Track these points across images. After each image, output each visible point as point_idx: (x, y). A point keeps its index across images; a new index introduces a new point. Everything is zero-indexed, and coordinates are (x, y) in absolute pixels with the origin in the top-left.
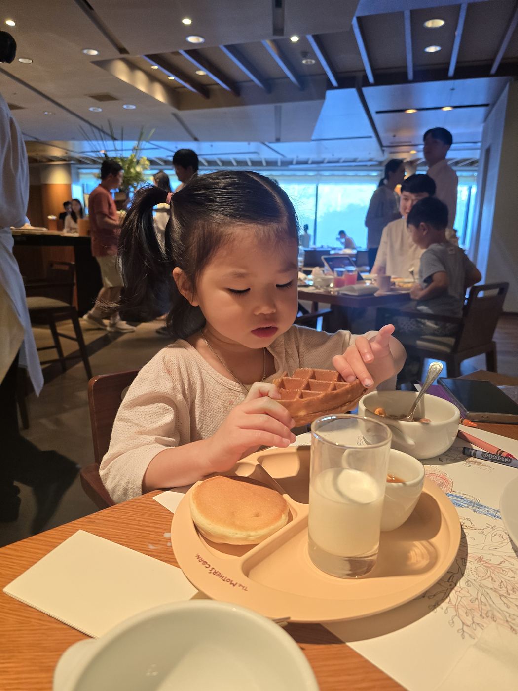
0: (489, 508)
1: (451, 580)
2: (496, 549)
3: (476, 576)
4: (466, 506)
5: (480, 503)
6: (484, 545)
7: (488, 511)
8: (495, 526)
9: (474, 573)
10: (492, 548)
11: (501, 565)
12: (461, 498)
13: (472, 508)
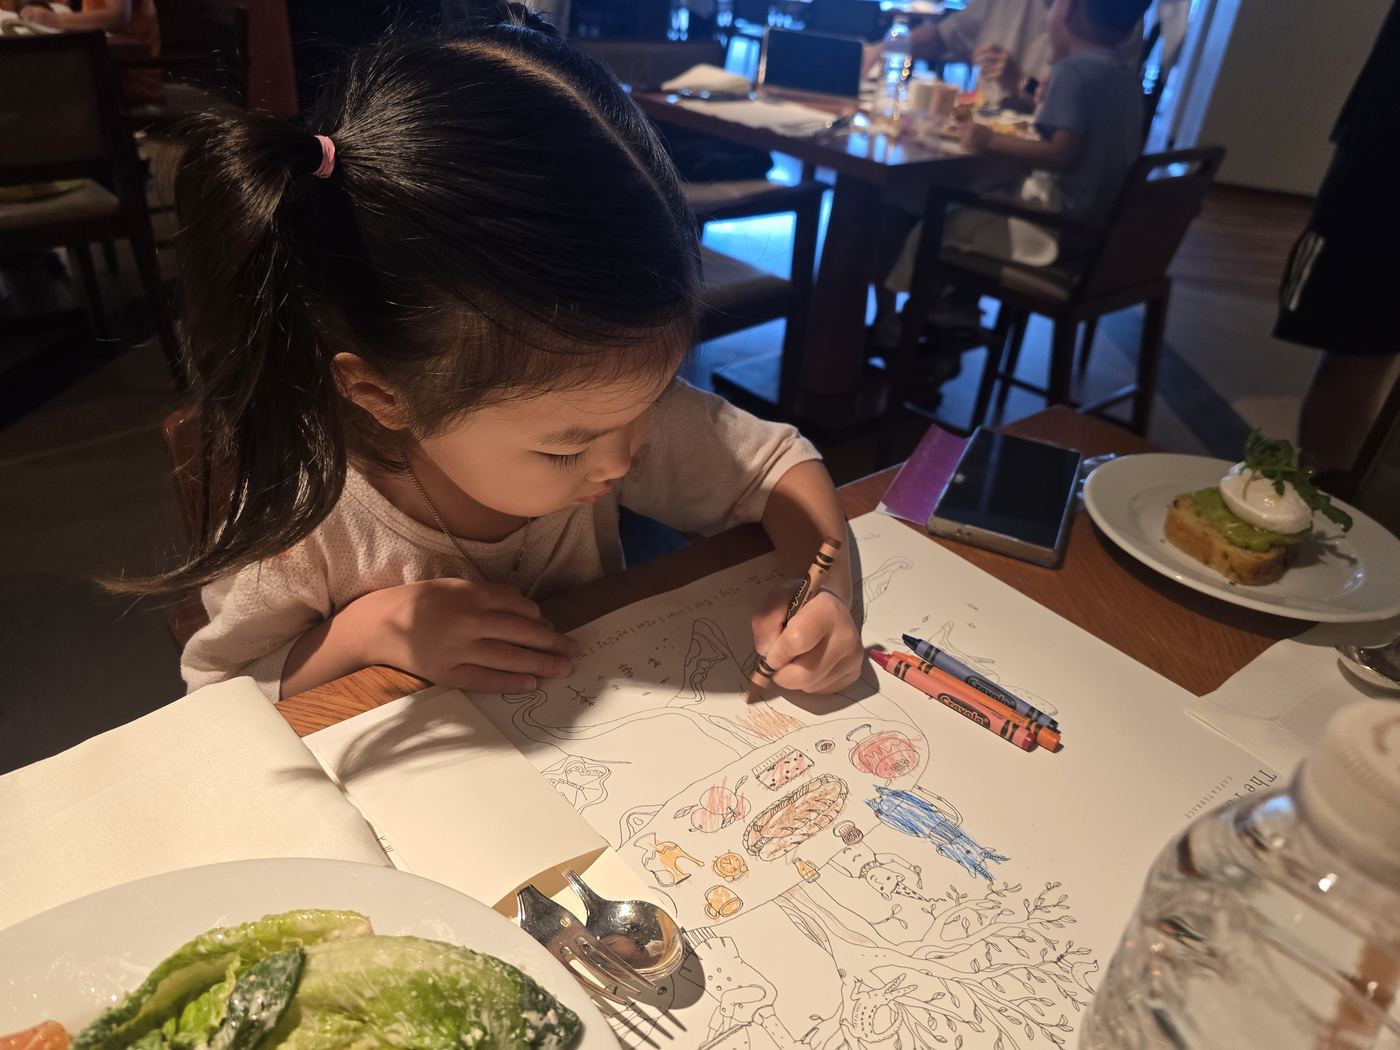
0: (973, 844)
1: (807, 1040)
2: (941, 957)
3: (868, 1029)
4: (927, 831)
5: (964, 828)
6: (920, 944)
7: (968, 852)
8: (964, 896)
9: (867, 1021)
10: (933, 955)
11: (932, 1003)
12: (926, 807)
13: (938, 839)
